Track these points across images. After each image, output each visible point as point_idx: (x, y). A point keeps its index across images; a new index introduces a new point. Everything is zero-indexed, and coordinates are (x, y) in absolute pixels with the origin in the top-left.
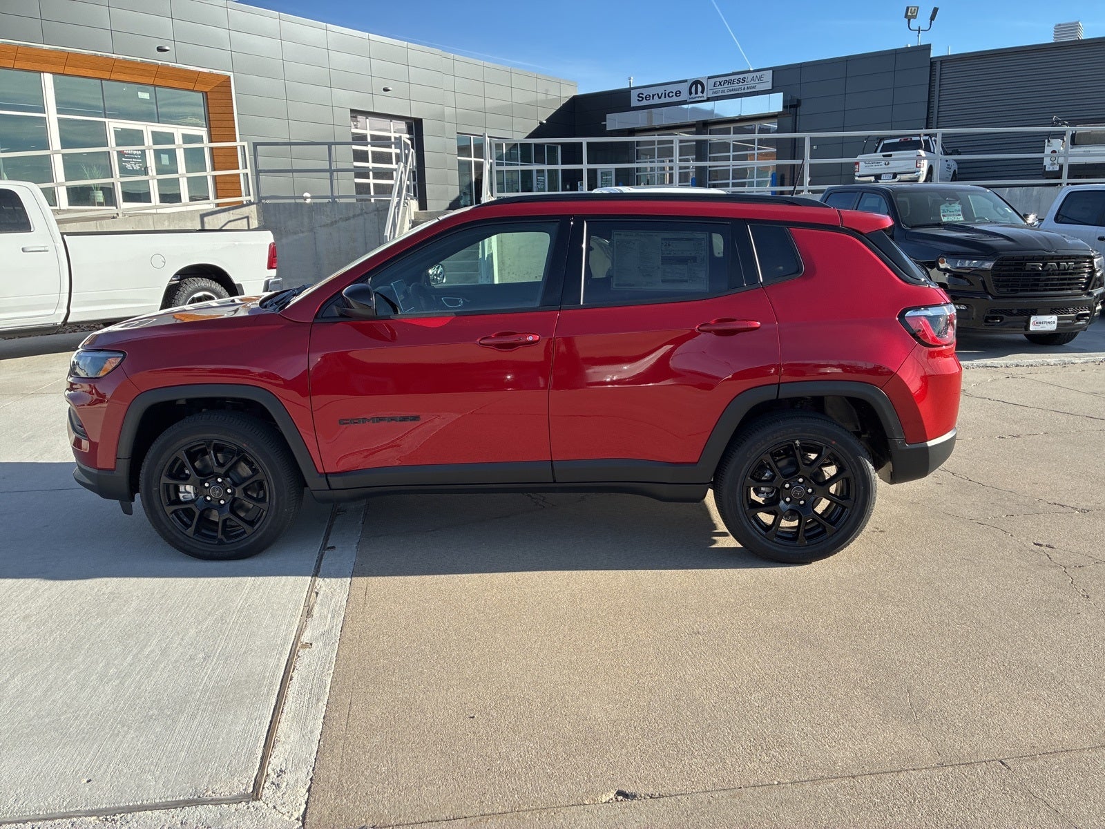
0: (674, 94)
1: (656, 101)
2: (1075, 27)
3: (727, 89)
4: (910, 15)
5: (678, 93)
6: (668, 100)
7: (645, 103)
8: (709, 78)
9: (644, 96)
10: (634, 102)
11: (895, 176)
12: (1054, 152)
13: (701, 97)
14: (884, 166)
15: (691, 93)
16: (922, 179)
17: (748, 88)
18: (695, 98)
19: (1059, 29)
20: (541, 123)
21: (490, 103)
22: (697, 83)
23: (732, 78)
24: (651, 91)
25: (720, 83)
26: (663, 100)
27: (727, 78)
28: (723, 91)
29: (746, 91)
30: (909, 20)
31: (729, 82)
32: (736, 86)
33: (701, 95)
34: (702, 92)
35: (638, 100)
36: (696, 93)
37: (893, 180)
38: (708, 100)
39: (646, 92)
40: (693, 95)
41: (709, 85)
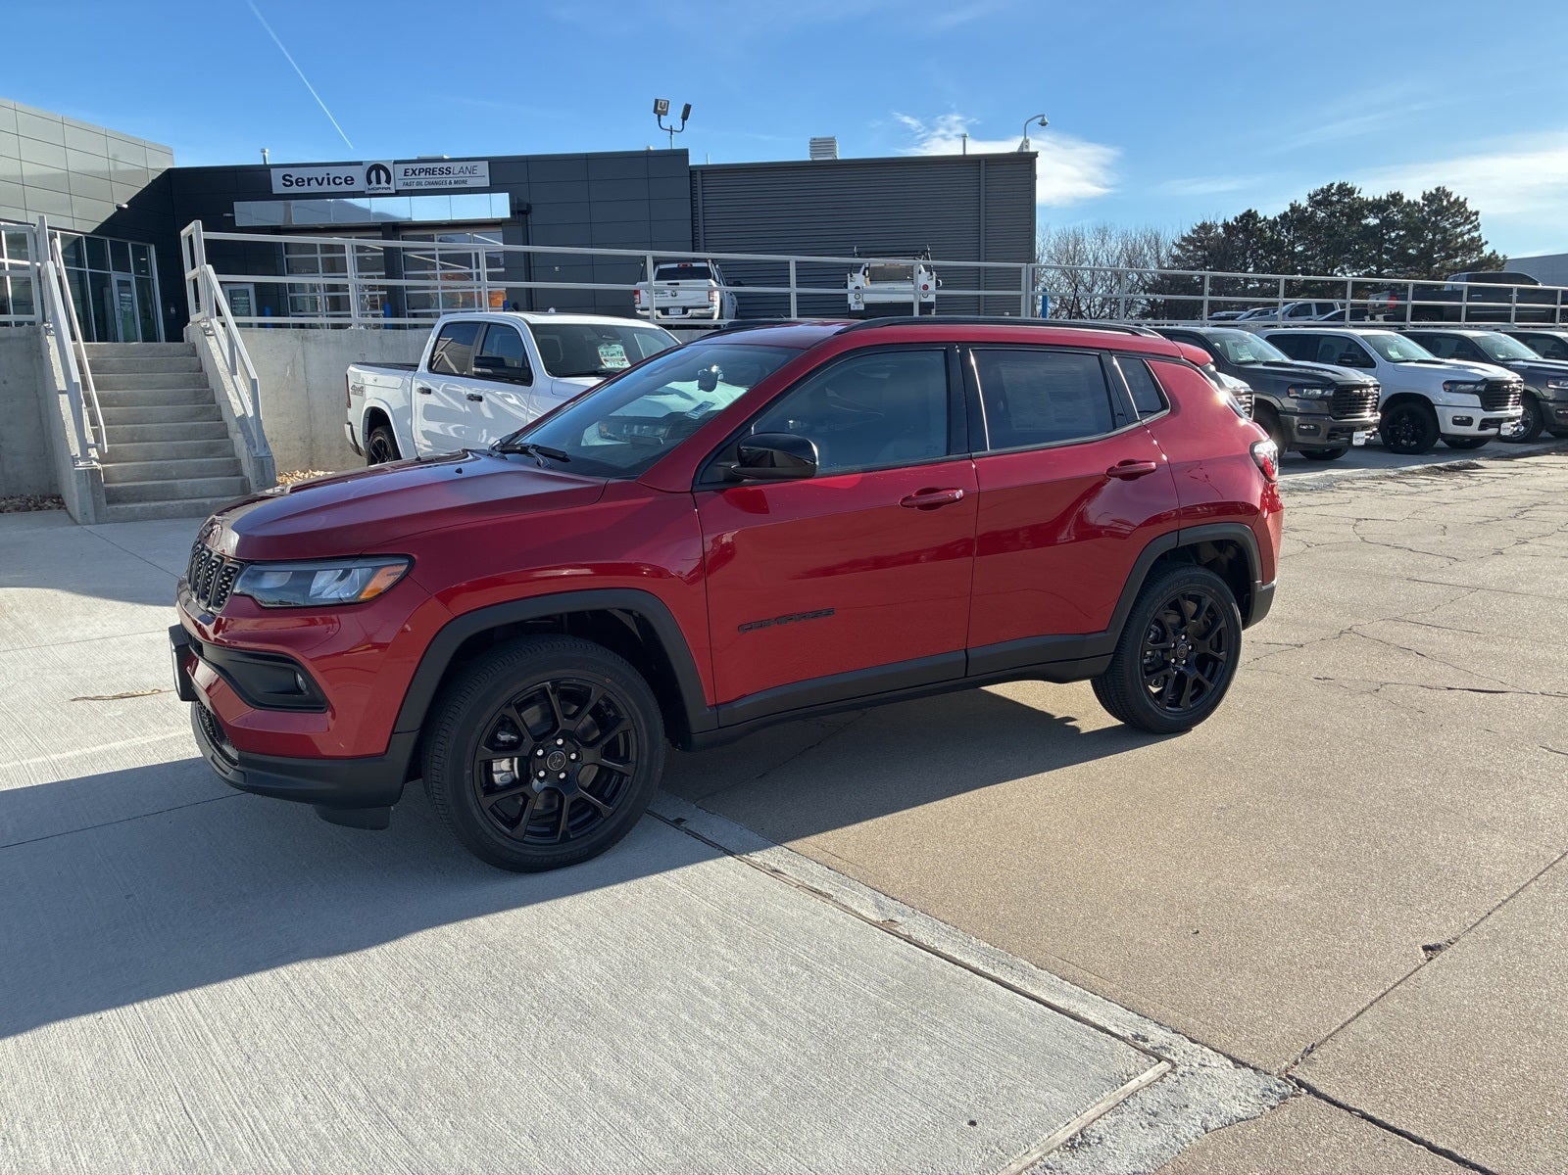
0: (343, 181)
1: (314, 188)
2: (829, 144)
3: (424, 181)
4: (660, 109)
5: (349, 180)
6: (333, 188)
7: (295, 189)
8: (396, 162)
9: (294, 180)
10: (278, 187)
11: (685, 310)
12: (857, 288)
13: (386, 189)
14: (670, 297)
15: (370, 182)
16: (716, 316)
17: (456, 182)
18: (378, 189)
19: (816, 144)
20: (120, 208)
21: (29, 170)
22: (377, 168)
23: (431, 166)
24: (305, 173)
25: (414, 172)
26: (325, 188)
27: (425, 166)
28: (418, 184)
29: (453, 186)
30: (659, 116)
31: (427, 171)
32: (437, 177)
33: (386, 185)
34: (388, 181)
35: (284, 184)
36: (379, 182)
37: (684, 316)
38: (398, 193)
39: (296, 173)
40: (374, 184)
41: (398, 172)
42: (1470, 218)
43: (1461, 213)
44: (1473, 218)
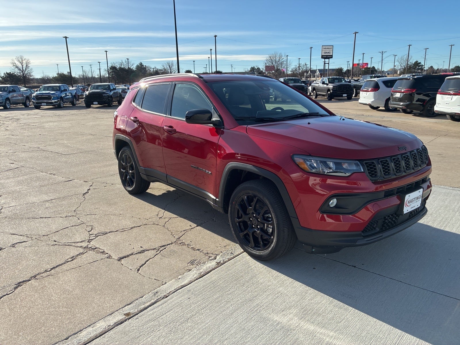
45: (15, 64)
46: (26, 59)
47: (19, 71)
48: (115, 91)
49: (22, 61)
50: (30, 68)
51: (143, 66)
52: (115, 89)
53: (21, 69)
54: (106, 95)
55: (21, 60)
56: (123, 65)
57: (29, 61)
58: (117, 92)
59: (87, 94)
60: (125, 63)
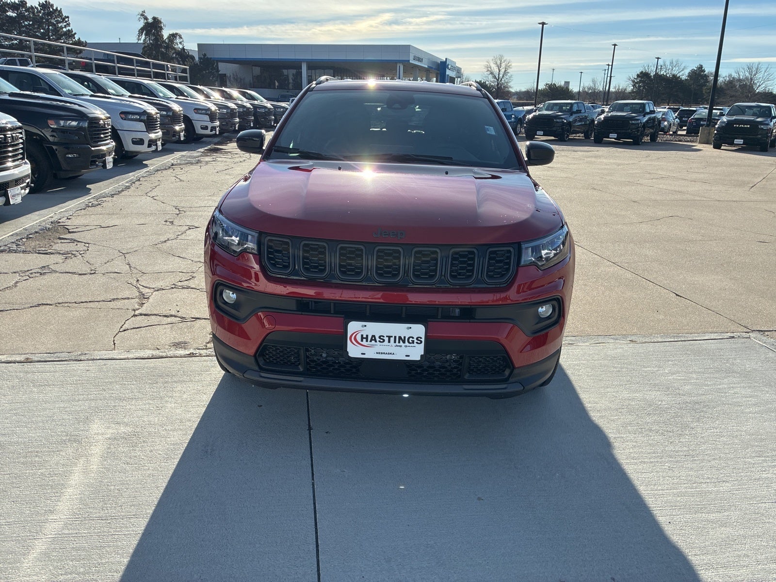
42: (64, 19)
43: (61, 16)
44: (67, 19)
45: (490, 68)
46: (506, 60)
47: (492, 80)
48: (653, 115)
49: (501, 63)
50: (509, 74)
51: (704, 71)
52: (653, 112)
53: (497, 76)
54: (636, 122)
55: (499, 62)
56: (664, 70)
57: (510, 64)
58: (655, 117)
59: (602, 119)
60: (668, 67)
